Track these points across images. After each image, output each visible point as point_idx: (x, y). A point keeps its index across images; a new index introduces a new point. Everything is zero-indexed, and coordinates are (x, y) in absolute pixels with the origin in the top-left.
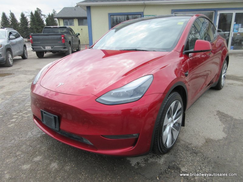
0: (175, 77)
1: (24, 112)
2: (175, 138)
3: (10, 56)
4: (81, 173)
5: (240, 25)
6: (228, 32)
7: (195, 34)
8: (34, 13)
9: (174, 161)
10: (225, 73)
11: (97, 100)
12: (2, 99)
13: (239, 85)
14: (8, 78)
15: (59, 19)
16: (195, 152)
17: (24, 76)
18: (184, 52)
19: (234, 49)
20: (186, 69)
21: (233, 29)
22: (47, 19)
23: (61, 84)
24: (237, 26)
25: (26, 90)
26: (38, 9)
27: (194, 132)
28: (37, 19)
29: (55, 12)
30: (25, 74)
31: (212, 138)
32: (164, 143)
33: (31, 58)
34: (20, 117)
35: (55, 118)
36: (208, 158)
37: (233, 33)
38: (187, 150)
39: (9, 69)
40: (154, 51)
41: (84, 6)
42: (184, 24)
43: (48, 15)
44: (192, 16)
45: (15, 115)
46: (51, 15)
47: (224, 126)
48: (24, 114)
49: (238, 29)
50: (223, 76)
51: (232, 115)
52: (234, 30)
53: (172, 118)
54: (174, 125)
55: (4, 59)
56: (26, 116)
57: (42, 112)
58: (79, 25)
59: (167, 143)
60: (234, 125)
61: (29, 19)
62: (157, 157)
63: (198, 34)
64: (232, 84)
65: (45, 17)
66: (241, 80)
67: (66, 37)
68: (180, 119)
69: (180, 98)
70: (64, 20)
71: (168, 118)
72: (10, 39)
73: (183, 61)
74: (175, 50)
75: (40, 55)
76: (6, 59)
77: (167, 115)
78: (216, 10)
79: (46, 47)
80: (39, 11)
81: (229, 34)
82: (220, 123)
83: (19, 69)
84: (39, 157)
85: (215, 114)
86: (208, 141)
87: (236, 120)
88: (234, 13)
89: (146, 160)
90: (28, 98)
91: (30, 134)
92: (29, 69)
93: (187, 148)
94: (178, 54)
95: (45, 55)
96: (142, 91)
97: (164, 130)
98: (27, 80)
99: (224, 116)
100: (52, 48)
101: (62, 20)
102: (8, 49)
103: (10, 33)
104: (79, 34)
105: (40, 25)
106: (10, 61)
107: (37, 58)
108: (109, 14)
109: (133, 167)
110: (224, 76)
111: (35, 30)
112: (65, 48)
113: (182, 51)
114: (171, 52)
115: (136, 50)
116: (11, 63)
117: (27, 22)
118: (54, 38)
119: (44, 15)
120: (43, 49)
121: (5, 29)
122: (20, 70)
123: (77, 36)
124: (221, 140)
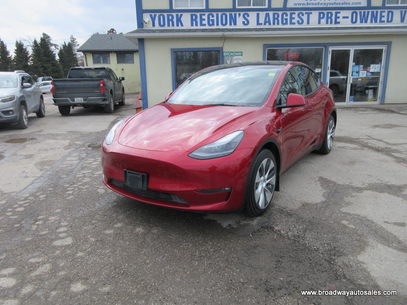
0: (267, 133)
1: (79, 184)
2: (269, 200)
3: (25, 113)
4: (171, 235)
5: (361, 66)
6: (345, 77)
7: (292, 83)
8: (39, 41)
9: (268, 222)
10: (332, 133)
11: (190, 155)
12: (41, 170)
13: (352, 149)
14: (32, 144)
15: (86, 53)
16: (289, 214)
17: (53, 141)
18: (275, 108)
19: (355, 100)
20: (278, 125)
21: (352, 72)
22: (61, 51)
23: (146, 142)
24: (356, 68)
25: (68, 159)
26: (44, 34)
27: (291, 197)
28: (45, 52)
29: (74, 41)
30: (54, 139)
31: (309, 202)
32: (257, 202)
33: (51, 116)
34: (76, 189)
35: (143, 176)
36: (303, 219)
37: (352, 78)
38: (281, 213)
39: (24, 132)
40: (243, 106)
41: (134, 38)
42: (276, 74)
43: (63, 45)
44: (286, 65)
45: (69, 187)
46: (67, 44)
47: (324, 191)
48: (80, 185)
49: (358, 72)
50: (329, 136)
51: (336, 181)
52: (353, 74)
53: (264, 177)
54: (267, 185)
55: (16, 117)
56: (83, 187)
57: (126, 172)
58: (118, 62)
59: (260, 204)
60: (336, 190)
61: (30, 51)
62: (250, 220)
63: (296, 83)
64: (344, 147)
65: (58, 49)
66: (355, 142)
67: (106, 83)
68: (273, 180)
69: (273, 156)
70: (94, 55)
71: (260, 177)
72: (23, 87)
73: (276, 117)
74: (266, 106)
75: (65, 111)
76: (20, 117)
77: (258, 172)
78: (326, 46)
79: (75, 98)
80: (47, 38)
81: (347, 78)
82: (321, 188)
83: (40, 132)
84: (119, 224)
85: (317, 180)
86: (305, 205)
87: (339, 185)
88: (352, 50)
89: (238, 223)
90: (75, 168)
91: (97, 205)
92: (56, 132)
93: (281, 211)
94: (270, 109)
95: (72, 110)
96: (233, 146)
97: (257, 188)
98: (62, 147)
99: (326, 181)
100: (84, 100)
101: (91, 55)
102: (22, 103)
103: (23, 79)
104: (123, 79)
105: (49, 61)
106: (25, 120)
107: (61, 116)
108: (172, 50)
109: (224, 228)
110: (331, 137)
111: (41, 70)
112: (105, 100)
113: (274, 106)
114: (261, 108)
115: (223, 105)
116: (26, 122)
117: (26, 56)
118: (88, 85)
119: (55, 45)
120: (71, 102)
121: (16, 72)
122: (42, 133)
123: (120, 81)
124: (318, 203)
